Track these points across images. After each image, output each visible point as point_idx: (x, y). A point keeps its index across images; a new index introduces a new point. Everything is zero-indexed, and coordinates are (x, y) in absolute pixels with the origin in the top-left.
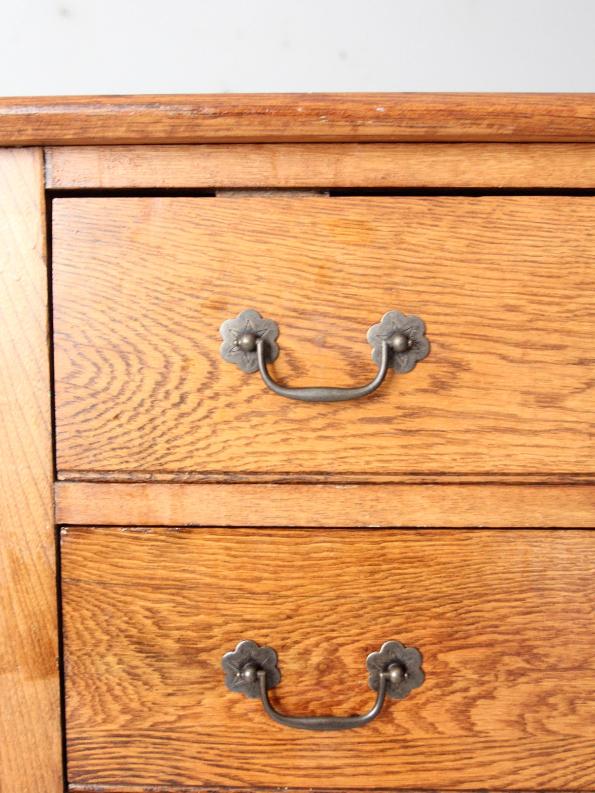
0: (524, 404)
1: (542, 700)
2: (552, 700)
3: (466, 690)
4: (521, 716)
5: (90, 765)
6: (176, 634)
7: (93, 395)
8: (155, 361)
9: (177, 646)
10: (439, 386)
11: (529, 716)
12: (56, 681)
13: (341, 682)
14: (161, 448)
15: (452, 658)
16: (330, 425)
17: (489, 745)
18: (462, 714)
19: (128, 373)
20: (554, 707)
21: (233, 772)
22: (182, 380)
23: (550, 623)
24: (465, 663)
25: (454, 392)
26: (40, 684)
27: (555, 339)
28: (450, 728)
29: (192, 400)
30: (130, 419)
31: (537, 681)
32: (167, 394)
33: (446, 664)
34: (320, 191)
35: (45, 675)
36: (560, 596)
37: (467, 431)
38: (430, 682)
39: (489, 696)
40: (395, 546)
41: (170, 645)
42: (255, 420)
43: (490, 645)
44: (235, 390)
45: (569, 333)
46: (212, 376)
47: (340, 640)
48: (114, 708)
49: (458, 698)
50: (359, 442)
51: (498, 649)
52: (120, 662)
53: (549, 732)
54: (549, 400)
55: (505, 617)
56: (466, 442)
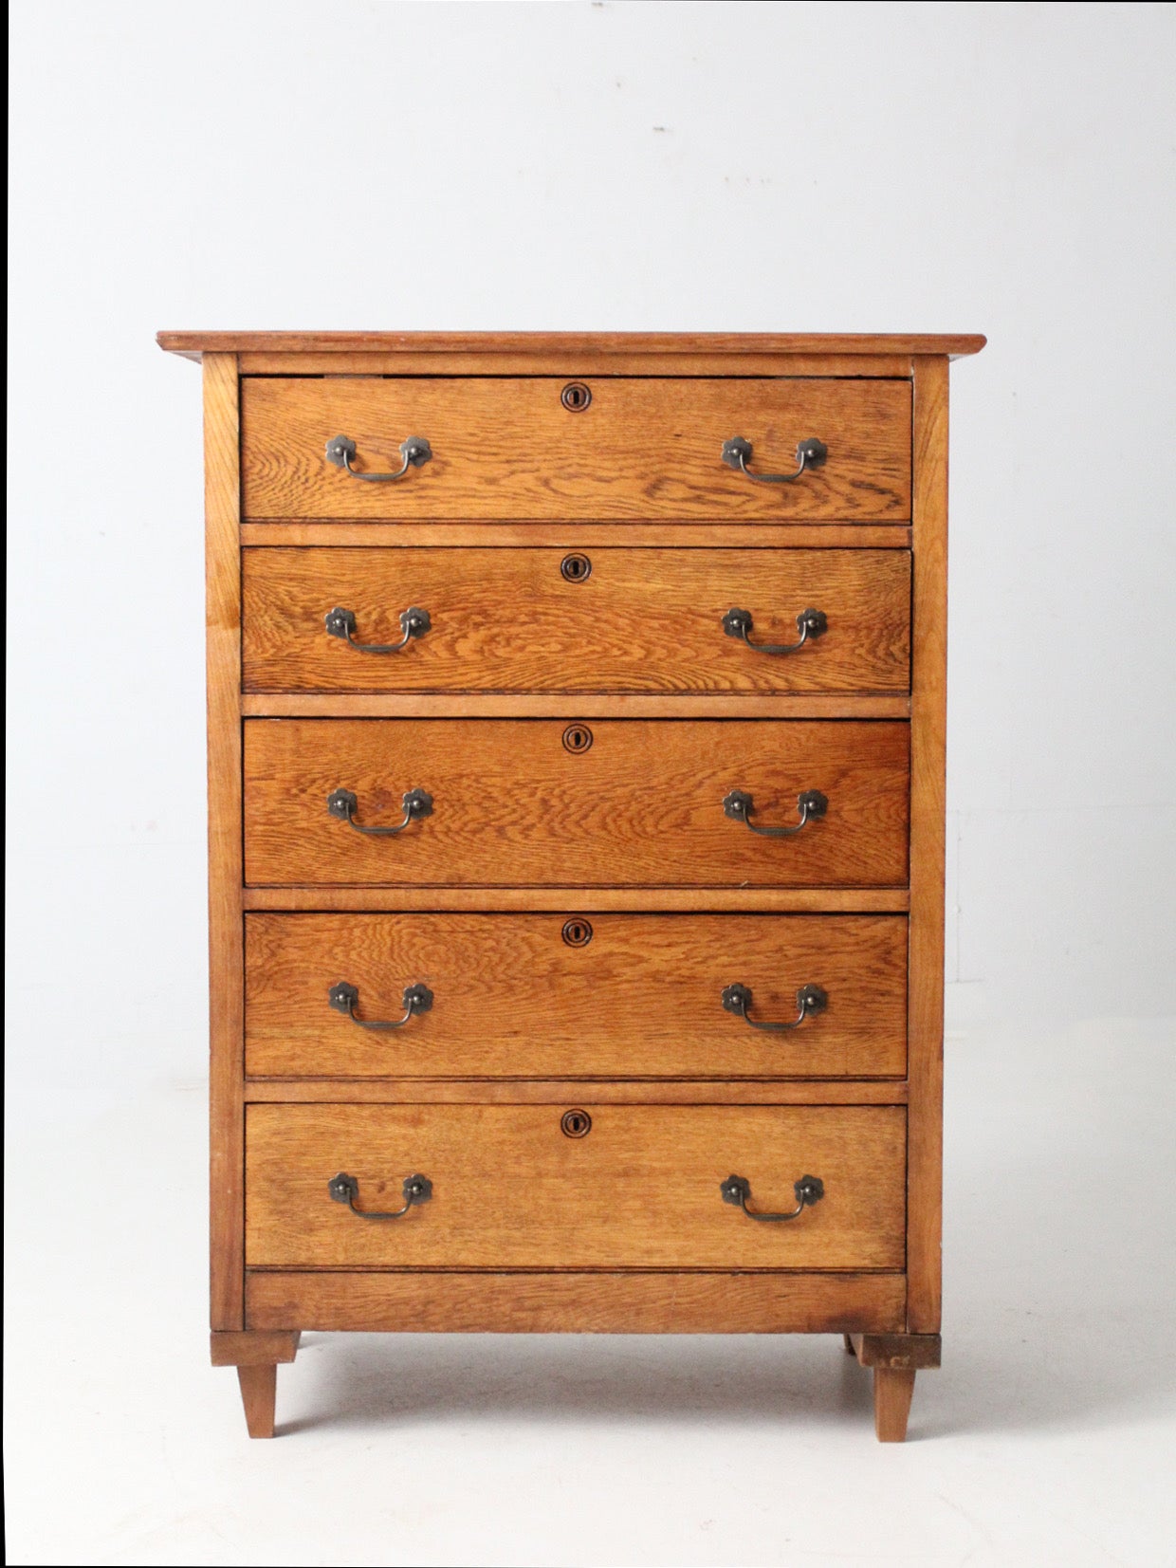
0: (479, 483)
1: (492, 639)
2: (497, 639)
3: (452, 633)
4: (482, 648)
5: (254, 677)
6: (301, 604)
7: (261, 478)
8: (293, 461)
9: (301, 610)
10: (436, 474)
11: (486, 648)
12: (239, 629)
13: (388, 629)
14: (295, 505)
15: (445, 616)
16: (382, 494)
17: (465, 663)
18: (451, 647)
19: (279, 467)
20: (499, 643)
21: (330, 680)
22: (307, 471)
23: (495, 598)
24: (452, 619)
25: (444, 476)
26: (230, 632)
27: (494, 450)
28: (444, 654)
29: (311, 481)
30: (280, 490)
31: (489, 629)
32: (299, 478)
33: (442, 619)
34: (378, 376)
35: (233, 626)
36: (500, 583)
37: (451, 497)
38: (434, 629)
39: (465, 636)
40: (415, 557)
41: (298, 610)
42: (344, 491)
43: (463, 609)
44: (333, 476)
45: (500, 447)
46: (322, 468)
47: (386, 607)
48: (268, 645)
49: (448, 638)
50: (396, 502)
51: (469, 611)
52: (271, 620)
53: (497, 657)
54: (492, 481)
55: (472, 594)
56: (449, 503)
